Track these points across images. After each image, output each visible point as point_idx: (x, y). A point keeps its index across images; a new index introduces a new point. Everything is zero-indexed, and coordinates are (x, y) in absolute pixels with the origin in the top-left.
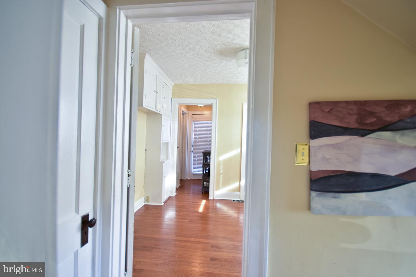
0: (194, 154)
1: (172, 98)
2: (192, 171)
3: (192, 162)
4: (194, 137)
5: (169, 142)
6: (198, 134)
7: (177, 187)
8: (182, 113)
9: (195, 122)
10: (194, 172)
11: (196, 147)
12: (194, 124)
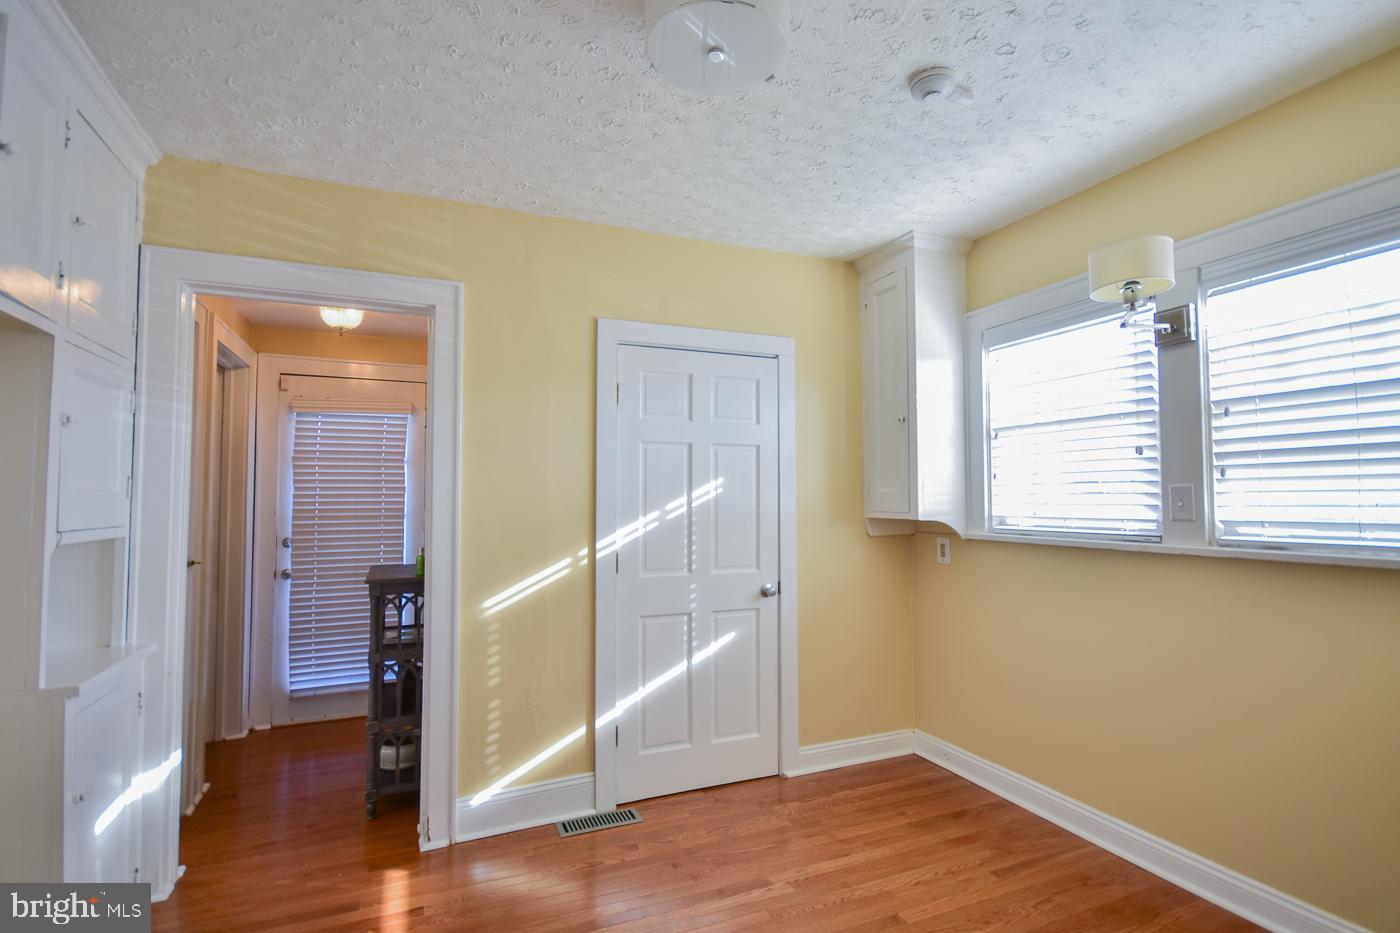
0: (293, 586)
1: (147, 241)
2: (288, 679)
3: (287, 634)
4: (295, 496)
5: (124, 532)
6: (317, 477)
7: (189, 811)
8: (218, 365)
9: (299, 415)
10: (294, 688)
11: (312, 548)
12: (294, 425)
